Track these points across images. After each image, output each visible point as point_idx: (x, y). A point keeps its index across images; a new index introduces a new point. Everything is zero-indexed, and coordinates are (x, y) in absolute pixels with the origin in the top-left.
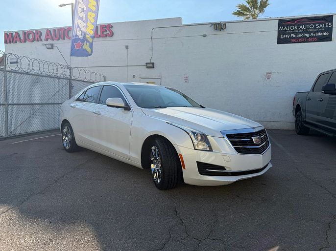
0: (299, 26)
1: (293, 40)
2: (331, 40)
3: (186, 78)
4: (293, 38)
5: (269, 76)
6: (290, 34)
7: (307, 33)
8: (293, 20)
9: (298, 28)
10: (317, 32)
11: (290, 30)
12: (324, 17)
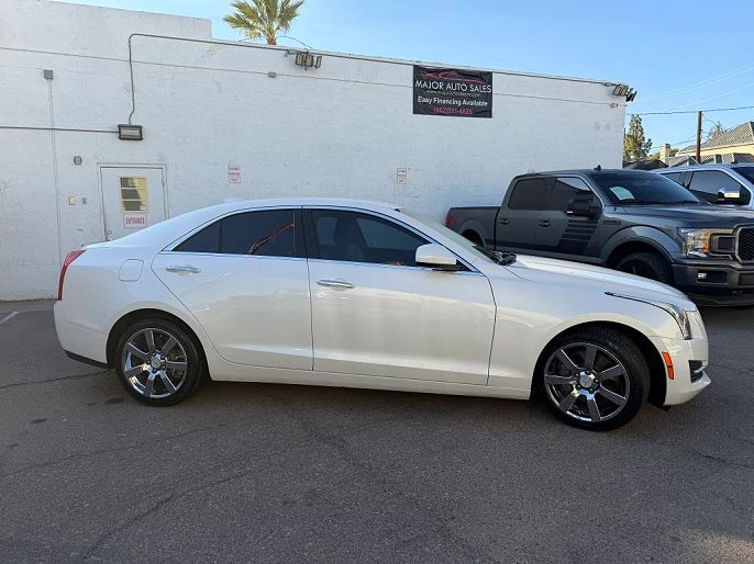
0: (445, 83)
1: (436, 109)
2: (490, 116)
3: (234, 172)
4: (436, 105)
5: (401, 174)
6: (431, 96)
7: (457, 98)
8: (436, 71)
9: (445, 86)
10: (471, 99)
11: (432, 89)
12: (481, 73)
